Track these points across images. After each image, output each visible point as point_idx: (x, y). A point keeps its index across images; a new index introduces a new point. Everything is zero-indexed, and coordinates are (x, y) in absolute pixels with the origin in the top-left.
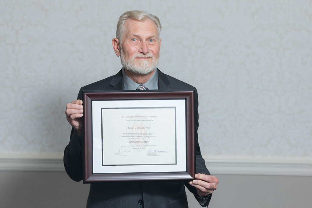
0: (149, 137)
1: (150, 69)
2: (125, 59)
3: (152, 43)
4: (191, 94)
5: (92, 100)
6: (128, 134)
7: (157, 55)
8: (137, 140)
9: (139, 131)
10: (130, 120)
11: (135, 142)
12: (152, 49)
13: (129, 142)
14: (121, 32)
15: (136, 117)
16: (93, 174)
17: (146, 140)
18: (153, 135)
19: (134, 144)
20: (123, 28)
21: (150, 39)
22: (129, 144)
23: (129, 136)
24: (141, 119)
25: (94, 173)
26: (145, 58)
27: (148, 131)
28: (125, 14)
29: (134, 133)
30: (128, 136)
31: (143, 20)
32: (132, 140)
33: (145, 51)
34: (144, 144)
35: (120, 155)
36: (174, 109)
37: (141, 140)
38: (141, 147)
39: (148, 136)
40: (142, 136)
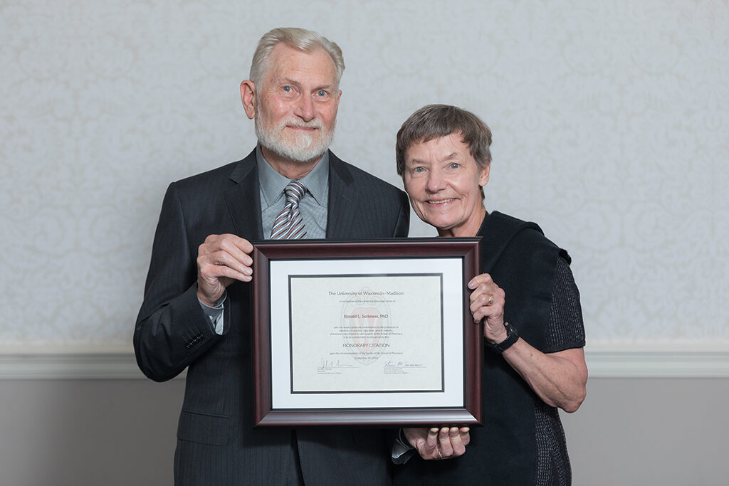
0: (388, 335)
1: (315, 153)
2: (265, 127)
3: (322, 99)
4: (473, 247)
5: (270, 260)
6: (343, 329)
7: (331, 124)
8: (362, 341)
9: (366, 322)
10: (348, 300)
11: (357, 345)
12: (322, 111)
13: (346, 346)
14: (261, 69)
15: (361, 294)
16: (271, 409)
17: (381, 341)
18: (395, 331)
19: (356, 350)
20: (267, 62)
21: (320, 90)
22: (345, 350)
23: (347, 333)
24: (370, 298)
25: (273, 408)
26: (306, 129)
27: (385, 322)
28: (272, 32)
29: (356, 327)
30: (344, 332)
31: (308, 50)
32: (351, 341)
33: (308, 114)
34: (377, 349)
35: (327, 371)
36: (439, 277)
37: (370, 341)
38: (371, 356)
39: (385, 332)
40: (374, 333)
